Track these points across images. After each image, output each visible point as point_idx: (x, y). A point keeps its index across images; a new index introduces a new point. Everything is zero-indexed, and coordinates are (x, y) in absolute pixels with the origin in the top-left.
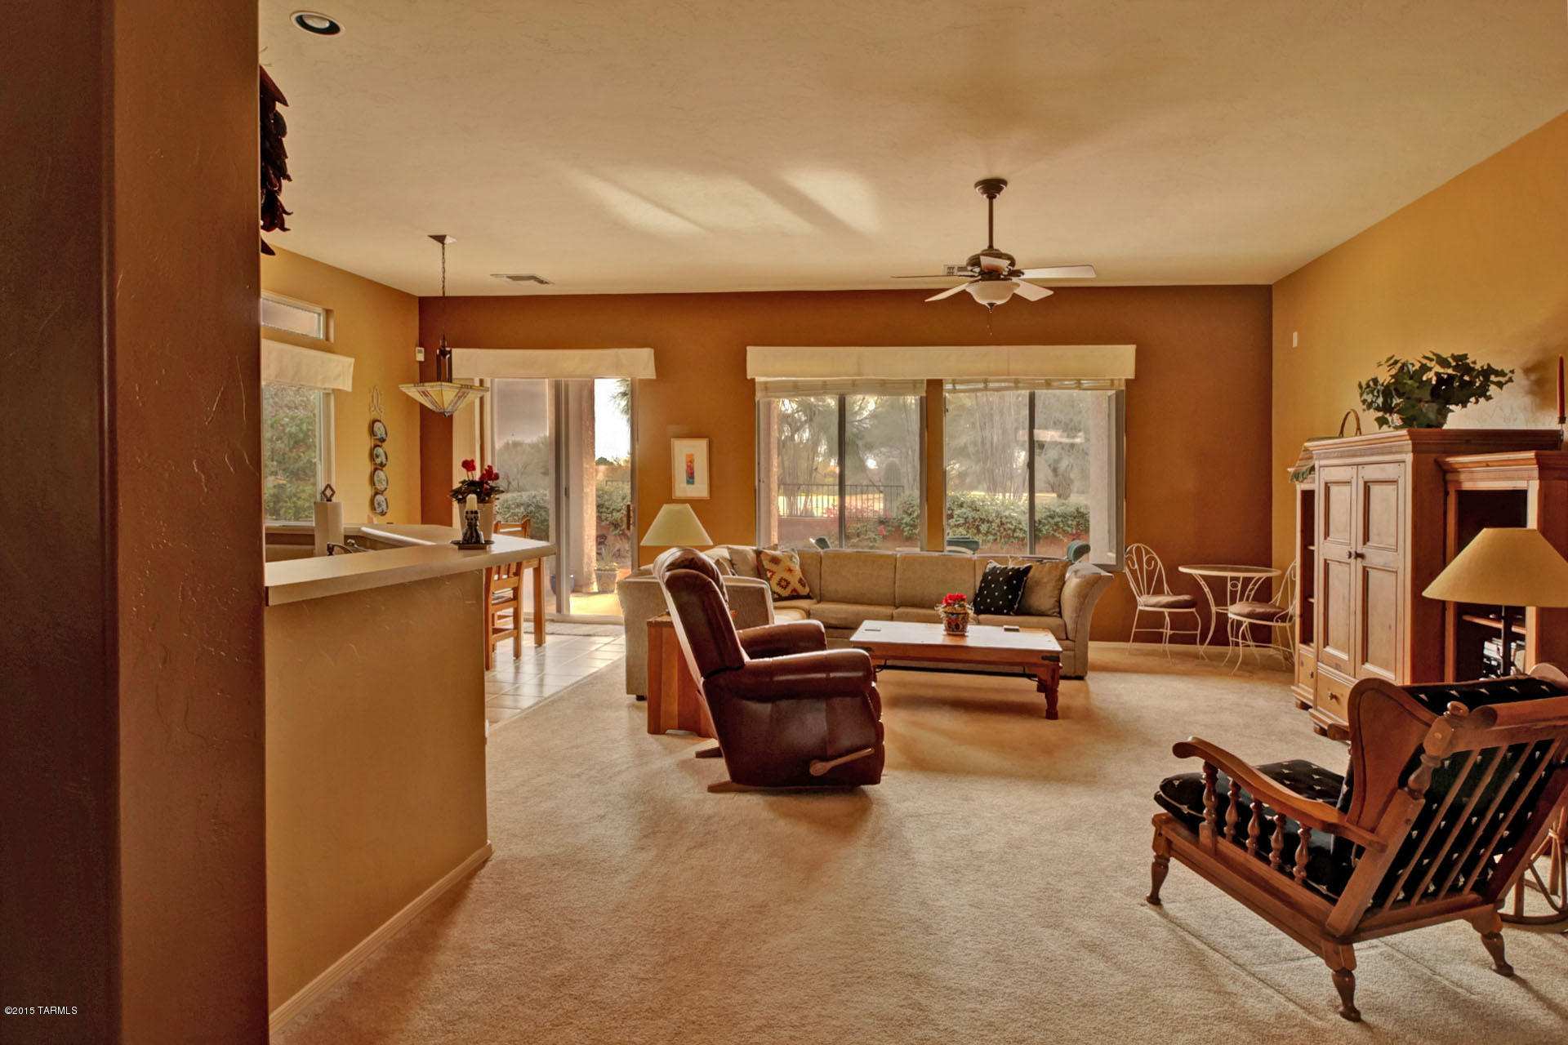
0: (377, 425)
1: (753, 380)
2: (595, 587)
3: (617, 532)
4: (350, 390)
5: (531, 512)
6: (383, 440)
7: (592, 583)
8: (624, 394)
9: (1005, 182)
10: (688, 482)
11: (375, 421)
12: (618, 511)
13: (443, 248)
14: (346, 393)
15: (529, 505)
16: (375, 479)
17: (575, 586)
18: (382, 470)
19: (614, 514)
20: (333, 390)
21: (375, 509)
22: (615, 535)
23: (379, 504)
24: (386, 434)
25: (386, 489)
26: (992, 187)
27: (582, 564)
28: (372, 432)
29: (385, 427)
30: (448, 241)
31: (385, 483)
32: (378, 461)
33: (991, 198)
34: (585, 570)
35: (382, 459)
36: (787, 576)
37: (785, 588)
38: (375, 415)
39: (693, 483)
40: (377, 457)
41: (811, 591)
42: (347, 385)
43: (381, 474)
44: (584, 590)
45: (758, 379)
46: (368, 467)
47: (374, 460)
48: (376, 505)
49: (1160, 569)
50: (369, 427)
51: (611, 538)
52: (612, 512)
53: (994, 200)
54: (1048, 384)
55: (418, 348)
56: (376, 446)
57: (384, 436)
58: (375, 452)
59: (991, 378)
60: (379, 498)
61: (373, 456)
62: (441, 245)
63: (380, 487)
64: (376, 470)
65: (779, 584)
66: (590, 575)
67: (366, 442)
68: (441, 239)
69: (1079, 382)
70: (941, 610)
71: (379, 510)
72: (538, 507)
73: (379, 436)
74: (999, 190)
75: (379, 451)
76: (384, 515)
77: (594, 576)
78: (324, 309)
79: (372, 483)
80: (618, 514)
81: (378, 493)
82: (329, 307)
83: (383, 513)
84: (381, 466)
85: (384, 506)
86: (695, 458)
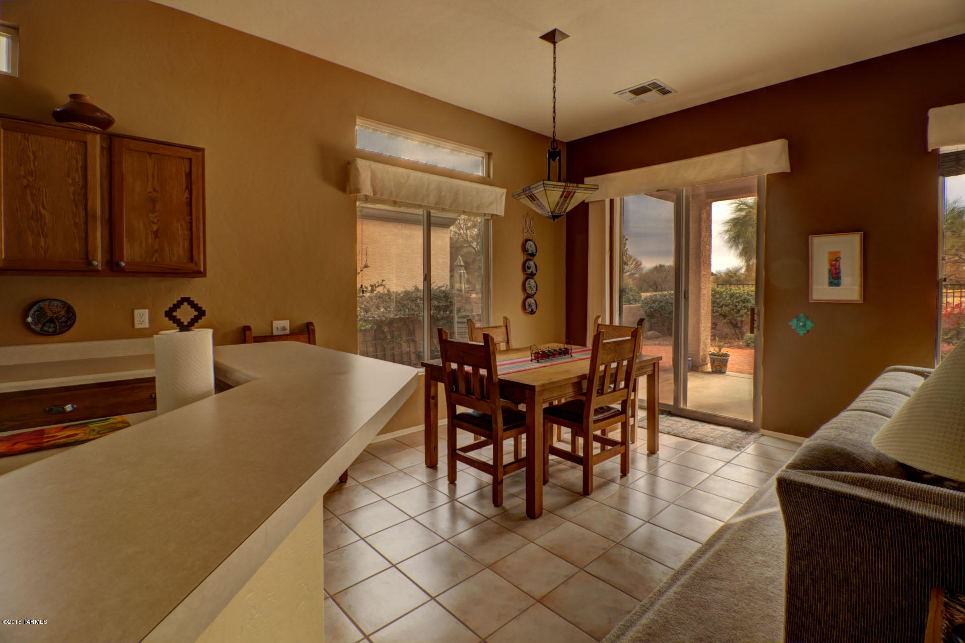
0: (530, 243)
2: (709, 368)
3: (725, 321)
4: (503, 214)
5: (662, 306)
6: (533, 255)
7: (707, 364)
8: (727, 231)
10: (831, 284)
11: (527, 240)
12: (726, 306)
13: (555, 48)
14: (501, 217)
15: (661, 302)
16: (527, 286)
17: (693, 366)
18: (531, 278)
19: (723, 308)
20: (492, 215)
21: (526, 310)
22: (724, 323)
23: (529, 305)
24: (536, 251)
25: (536, 293)
27: (699, 349)
28: (524, 250)
29: (534, 243)
31: (534, 289)
32: (529, 271)
34: (701, 354)
35: (533, 269)
38: (527, 236)
39: (838, 285)
40: (529, 268)
42: (500, 210)
43: (531, 281)
44: (700, 368)
46: (521, 277)
47: (526, 271)
48: (527, 307)
50: (523, 244)
51: (720, 325)
52: (721, 307)
56: (527, 260)
57: (534, 252)
58: (527, 264)
60: (530, 300)
61: (525, 268)
62: (551, 45)
63: (530, 291)
64: (527, 279)
66: (705, 358)
67: (520, 257)
71: (530, 310)
72: (667, 302)
73: (530, 252)
75: (531, 263)
76: (533, 314)
77: (708, 358)
78: (486, 153)
79: (524, 289)
80: (727, 308)
81: (529, 296)
82: (489, 151)
83: (532, 313)
84: (531, 276)
85: (534, 307)
86: (842, 255)
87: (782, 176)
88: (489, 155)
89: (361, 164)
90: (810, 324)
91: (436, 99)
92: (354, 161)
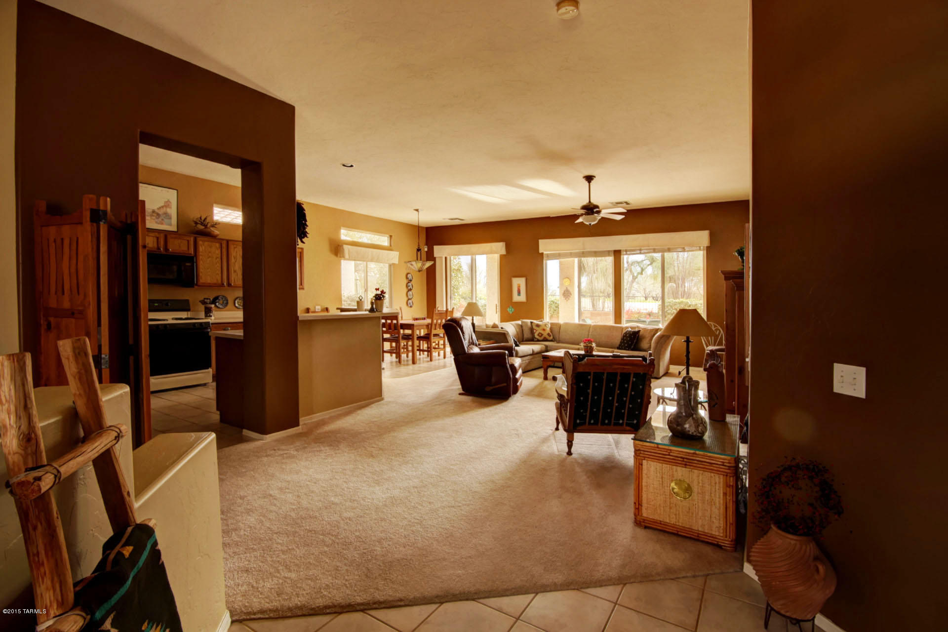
1: (542, 254)
6: (411, 281)
9: (595, 177)
10: (518, 295)
11: (408, 274)
13: (420, 213)
14: (397, 264)
16: (408, 294)
20: (393, 264)
21: (408, 305)
23: (409, 303)
24: (412, 278)
25: (412, 298)
26: (589, 179)
28: (407, 278)
29: (412, 276)
30: (419, 210)
31: (412, 296)
32: (409, 288)
33: (589, 182)
35: (411, 287)
36: (542, 332)
37: (540, 336)
38: (408, 271)
40: (409, 286)
41: (553, 338)
42: (396, 261)
43: (410, 293)
45: (545, 253)
46: (405, 290)
49: (722, 334)
50: (406, 276)
53: (591, 184)
54: (669, 250)
55: (425, 246)
56: (409, 282)
59: (643, 248)
60: (410, 301)
61: (407, 286)
62: (418, 212)
63: (410, 297)
64: (408, 291)
65: (538, 335)
67: (405, 282)
68: (417, 210)
69: (684, 248)
70: (582, 345)
71: (410, 306)
73: (409, 279)
74: (592, 179)
75: (410, 284)
78: (389, 235)
79: (407, 296)
81: (409, 299)
82: (391, 234)
83: (411, 307)
84: (410, 290)
85: (412, 304)
86: (521, 285)
87: (504, 255)
88: (391, 236)
89: (345, 247)
90: (513, 310)
91: (371, 217)
92: (342, 246)
